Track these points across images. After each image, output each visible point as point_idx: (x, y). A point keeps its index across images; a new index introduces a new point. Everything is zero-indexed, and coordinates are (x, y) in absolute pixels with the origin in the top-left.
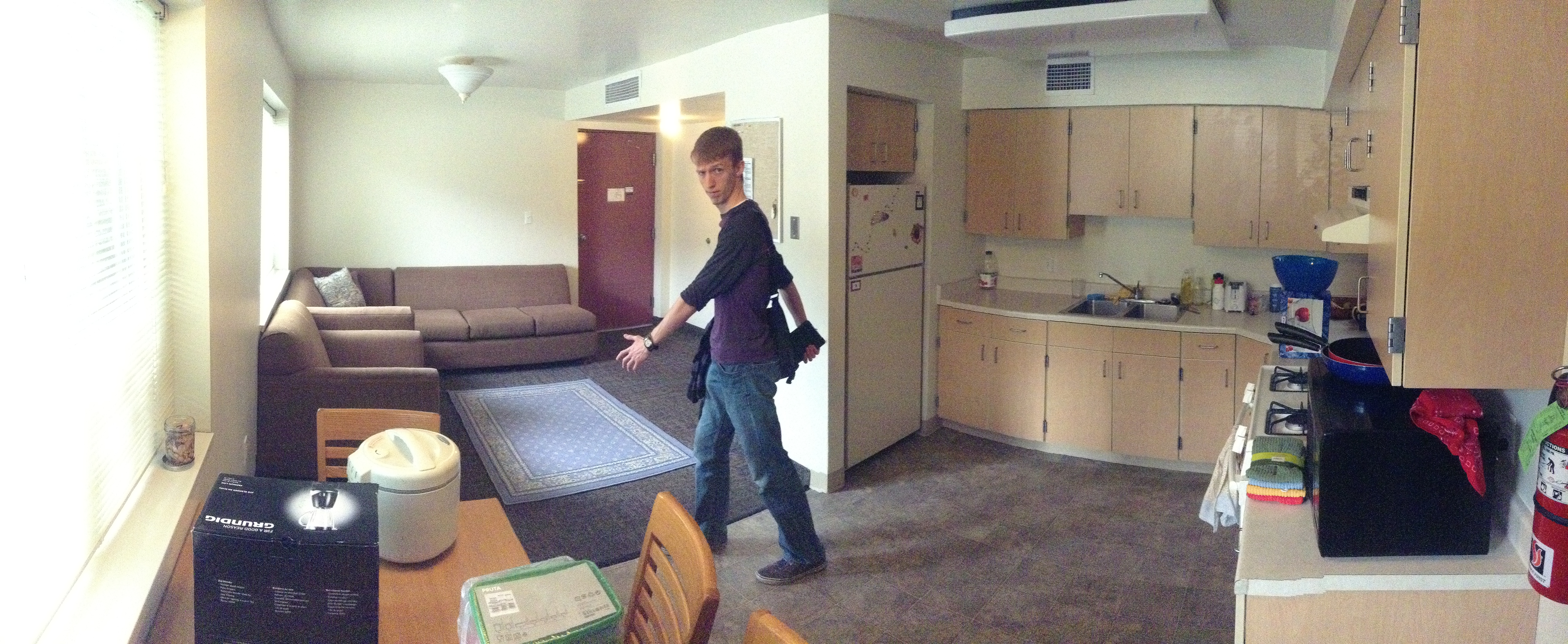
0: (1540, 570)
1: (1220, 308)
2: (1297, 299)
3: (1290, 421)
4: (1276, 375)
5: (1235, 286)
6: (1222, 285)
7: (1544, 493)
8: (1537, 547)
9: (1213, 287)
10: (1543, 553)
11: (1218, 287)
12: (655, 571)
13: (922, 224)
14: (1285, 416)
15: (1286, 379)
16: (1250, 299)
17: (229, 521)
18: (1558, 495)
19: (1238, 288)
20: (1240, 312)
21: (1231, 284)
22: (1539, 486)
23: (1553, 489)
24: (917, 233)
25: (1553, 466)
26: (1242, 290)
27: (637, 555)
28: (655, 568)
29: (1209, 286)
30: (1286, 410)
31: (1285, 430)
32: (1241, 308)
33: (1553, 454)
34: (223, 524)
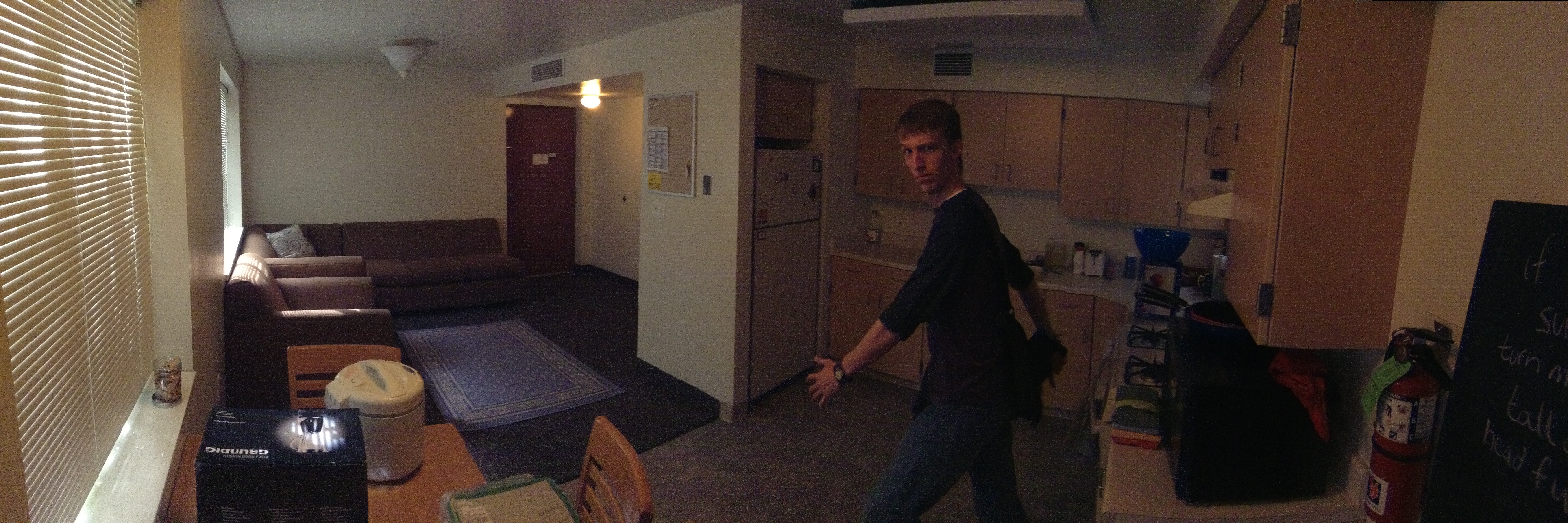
0: (1376, 501)
1: (1080, 272)
2: (1152, 267)
3: (1145, 374)
4: (1132, 332)
5: (1095, 254)
6: (1082, 252)
7: (1381, 435)
8: (1375, 482)
9: (1074, 253)
10: (1380, 486)
11: (1079, 254)
12: (594, 488)
13: (818, 184)
14: (1140, 369)
15: (1139, 337)
16: (1108, 266)
17: (228, 451)
18: (1394, 436)
19: (1098, 255)
20: (1099, 276)
21: (1090, 252)
22: (1378, 429)
23: (1389, 431)
24: (815, 192)
25: (1390, 411)
26: (1101, 256)
27: (577, 477)
28: (593, 486)
29: (1070, 253)
30: (1142, 363)
31: (1140, 381)
32: (1100, 273)
33: (1391, 400)
34: (223, 454)
